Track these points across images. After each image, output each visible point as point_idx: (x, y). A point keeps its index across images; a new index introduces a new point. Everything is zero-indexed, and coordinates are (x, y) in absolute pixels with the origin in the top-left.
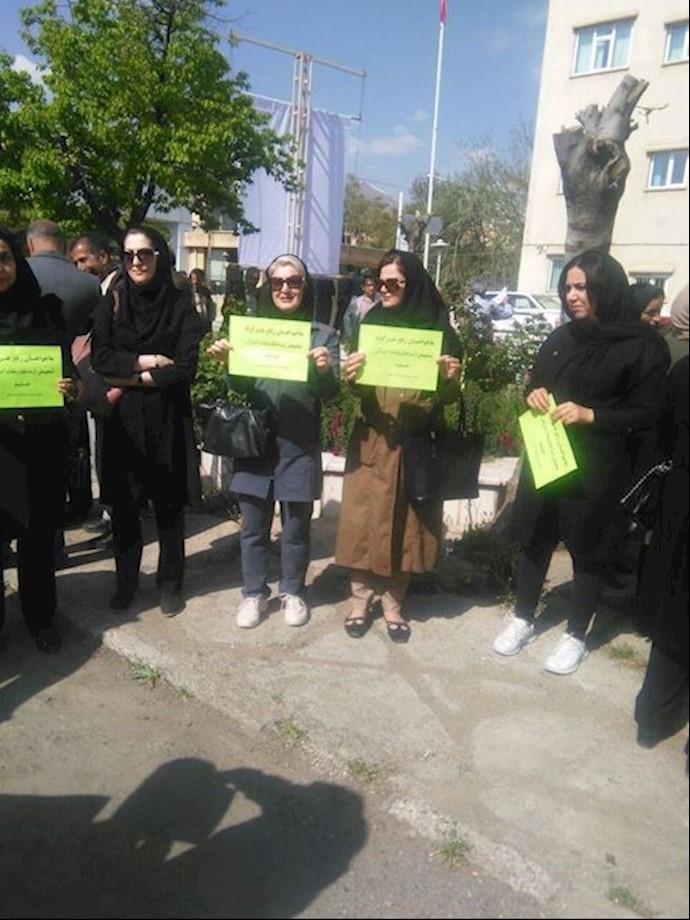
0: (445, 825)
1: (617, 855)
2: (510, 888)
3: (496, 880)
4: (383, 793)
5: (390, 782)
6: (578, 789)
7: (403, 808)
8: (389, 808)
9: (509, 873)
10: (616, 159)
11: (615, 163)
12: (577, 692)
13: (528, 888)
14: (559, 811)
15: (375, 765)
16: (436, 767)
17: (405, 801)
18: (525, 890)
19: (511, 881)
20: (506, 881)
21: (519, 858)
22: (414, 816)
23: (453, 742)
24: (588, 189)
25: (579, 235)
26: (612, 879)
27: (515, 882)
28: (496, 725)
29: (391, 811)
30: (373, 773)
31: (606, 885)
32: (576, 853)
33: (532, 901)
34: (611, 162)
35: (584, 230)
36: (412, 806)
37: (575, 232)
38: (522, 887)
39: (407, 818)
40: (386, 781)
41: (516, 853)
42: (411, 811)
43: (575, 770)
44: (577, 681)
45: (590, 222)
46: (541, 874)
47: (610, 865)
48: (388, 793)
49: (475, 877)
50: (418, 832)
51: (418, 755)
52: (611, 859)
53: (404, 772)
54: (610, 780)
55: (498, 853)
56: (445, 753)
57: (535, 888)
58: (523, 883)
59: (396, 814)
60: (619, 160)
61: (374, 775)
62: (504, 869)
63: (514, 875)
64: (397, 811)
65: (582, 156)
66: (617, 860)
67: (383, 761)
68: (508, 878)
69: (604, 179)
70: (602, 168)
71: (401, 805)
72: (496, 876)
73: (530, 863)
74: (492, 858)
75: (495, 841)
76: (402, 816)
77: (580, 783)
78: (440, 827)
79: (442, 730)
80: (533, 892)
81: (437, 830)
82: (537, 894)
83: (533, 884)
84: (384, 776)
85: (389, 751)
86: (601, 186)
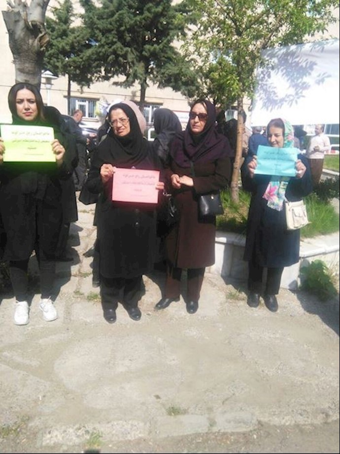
0: (80, 431)
1: (157, 393)
2: (130, 441)
3: (121, 442)
4: (32, 436)
5: (32, 427)
6: (122, 372)
7: (52, 437)
8: (42, 443)
9: (126, 434)
10: (43, 33)
11: (43, 36)
12: (86, 324)
13: (137, 435)
14: (122, 388)
15: (15, 423)
16: (51, 402)
17: (50, 433)
18: (137, 437)
19: (129, 437)
20: (126, 439)
21: (125, 423)
22: (60, 438)
23: (49, 383)
24: (29, 49)
25: (25, 76)
26: (163, 405)
27: (131, 436)
28: (63, 361)
29: (44, 444)
30: (17, 429)
31: (164, 410)
32: (143, 404)
33: (143, 440)
34: (40, 35)
35: (28, 73)
36: (55, 433)
37: (22, 74)
38: (135, 437)
39: (57, 441)
40: (28, 428)
41: (121, 422)
42: (56, 436)
43: (114, 364)
44: (82, 319)
45: (31, 69)
46: (138, 423)
47: (159, 400)
48: (35, 434)
49: (111, 448)
50: (67, 445)
51: (36, 401)
52: (158, 397)
53: (35, 416)
54: (130, 360)
55: (114, 427)
56: (49, 391)
57: (140, 433)
58: (134, 434)
59: (48, 443)
60: (45, 34)
61: (18, 430)
62: (122, 433)
63: (129, 433)
64: (48, 441)
65: (23, 28)
66: (160, 396)
67: (18, 417)
68: (126, 437)
69: (38, 44)
70: (36, 38)
71: (48, 436)
72: (121, 439)
73: (130, 422)
74: (114, 432)
75: (108, 423)
76: (52, 442)
77: (121, 369)
78: (78, 434)
79: (38, 379)
80: (140, 435)
81: (78, 436)
82: (143, 435)
83: (138, 432)
84: (25, 426)
85: (18, 409)
86: (36, 48)
